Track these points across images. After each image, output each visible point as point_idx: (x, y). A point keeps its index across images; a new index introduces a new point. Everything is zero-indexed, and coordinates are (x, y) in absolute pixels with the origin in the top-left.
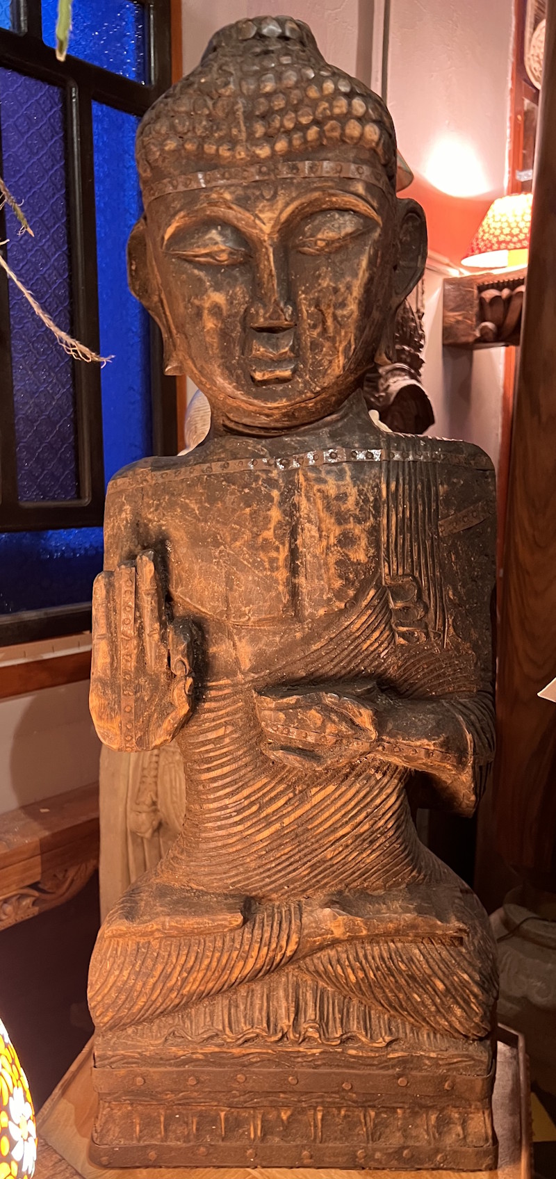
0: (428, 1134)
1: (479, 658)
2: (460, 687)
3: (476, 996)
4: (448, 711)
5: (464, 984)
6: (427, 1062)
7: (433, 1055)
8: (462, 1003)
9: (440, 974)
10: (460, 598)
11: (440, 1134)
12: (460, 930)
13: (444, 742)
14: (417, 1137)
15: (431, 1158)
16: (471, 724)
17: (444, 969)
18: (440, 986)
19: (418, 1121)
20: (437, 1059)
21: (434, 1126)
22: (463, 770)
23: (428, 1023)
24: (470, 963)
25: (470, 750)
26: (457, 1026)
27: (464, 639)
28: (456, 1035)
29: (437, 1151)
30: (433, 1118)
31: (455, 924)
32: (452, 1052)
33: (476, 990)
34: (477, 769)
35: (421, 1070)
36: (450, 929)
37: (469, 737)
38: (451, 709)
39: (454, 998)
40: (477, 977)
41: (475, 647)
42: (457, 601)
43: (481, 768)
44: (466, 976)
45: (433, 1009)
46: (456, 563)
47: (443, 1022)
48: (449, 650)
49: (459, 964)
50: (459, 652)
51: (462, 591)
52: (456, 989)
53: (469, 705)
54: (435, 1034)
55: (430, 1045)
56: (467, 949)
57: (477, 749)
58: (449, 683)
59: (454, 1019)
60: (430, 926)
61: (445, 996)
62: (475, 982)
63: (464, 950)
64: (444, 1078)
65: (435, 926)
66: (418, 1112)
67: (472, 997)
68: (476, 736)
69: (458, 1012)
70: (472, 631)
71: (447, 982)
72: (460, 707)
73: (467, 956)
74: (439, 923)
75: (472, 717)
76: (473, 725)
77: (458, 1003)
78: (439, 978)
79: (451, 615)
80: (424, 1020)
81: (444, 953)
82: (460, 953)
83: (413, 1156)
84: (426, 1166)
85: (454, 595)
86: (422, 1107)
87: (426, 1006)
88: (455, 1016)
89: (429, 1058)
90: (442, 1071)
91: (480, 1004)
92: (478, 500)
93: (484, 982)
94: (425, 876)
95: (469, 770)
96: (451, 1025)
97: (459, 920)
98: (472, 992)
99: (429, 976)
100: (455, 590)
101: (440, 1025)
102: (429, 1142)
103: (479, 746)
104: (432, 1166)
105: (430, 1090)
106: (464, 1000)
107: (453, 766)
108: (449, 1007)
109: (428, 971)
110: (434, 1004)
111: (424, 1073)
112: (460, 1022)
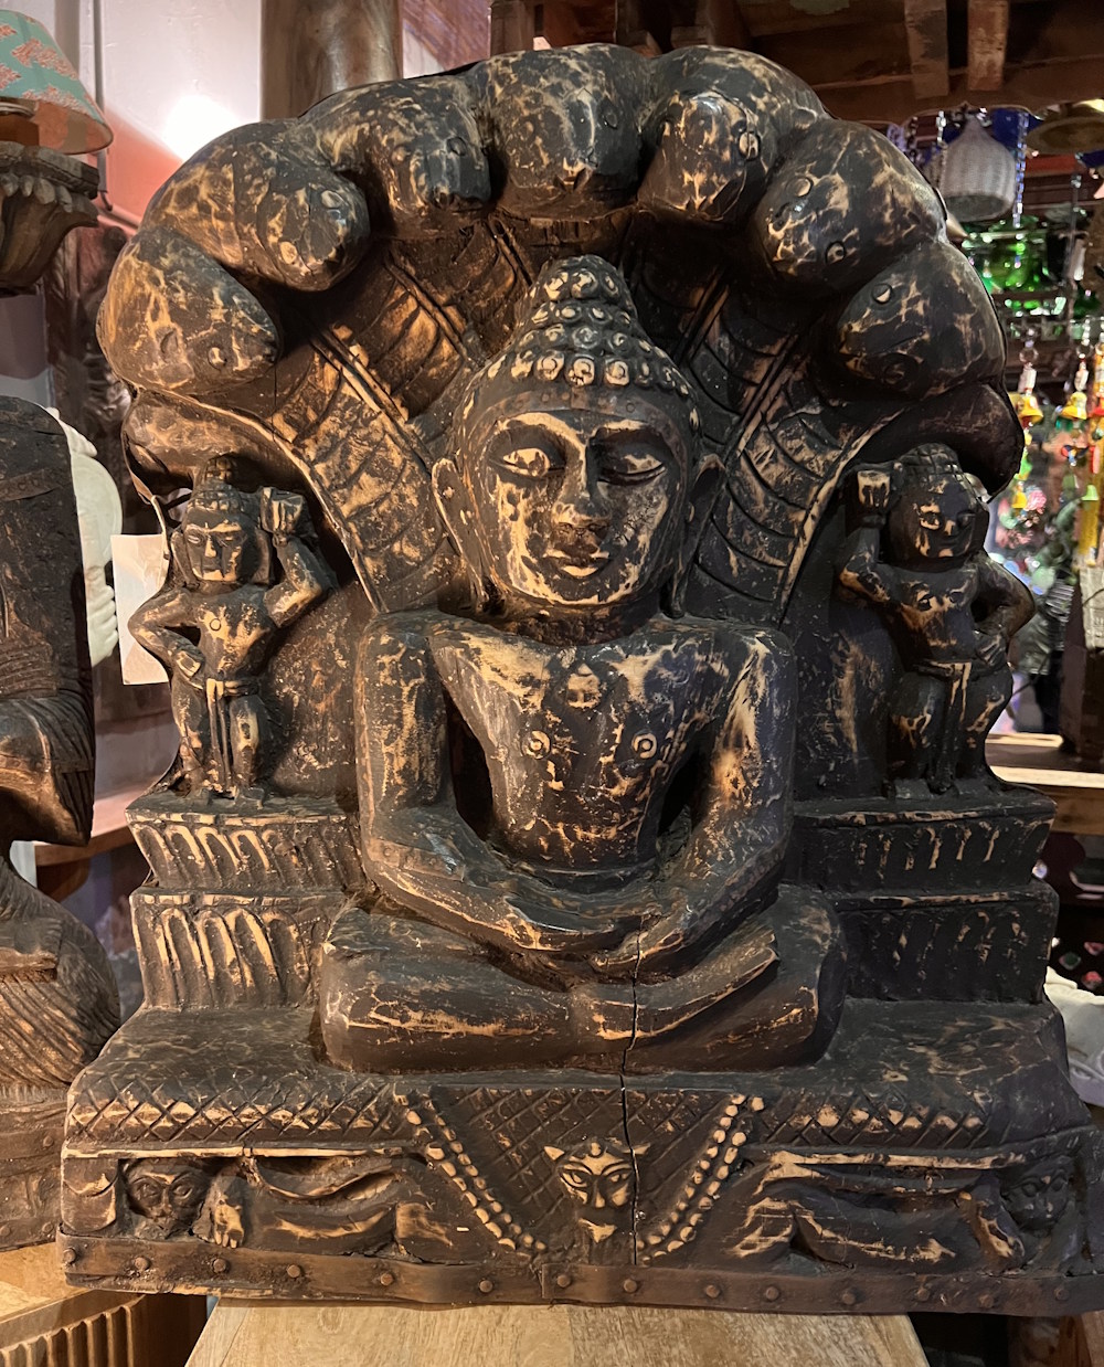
0: (30, 1203)
1: (56, 651)
2: (33, 684)
3: (73, 1034)
4: (18, 711)
5: (57, 1022)
6: (19, 1119)
7: (25, 1110)
8: (56, 1044)
9: (26, 1013)
10: (24, 580)
11: (44, 1201)
12: (46, 959)
13: (9, 744)
14: (17, 1209)
15: (34, 1230)
16: (46, 725)
17: (31, 1008)
18: (27, 1028)
19: (16, 1191)
20: (31, 1113)
21: (35, 1193)
22: (42, 779)
23: (17, 1074)
24: (65, 999)
25: (46, 754)
26: (53, 1071)
27: (32, 626)
28: (56, 1083)
29: (41, 1221)
30: (34, 1184)
31: (39, 953)
32: (49, 1103)
33: (72, 1026)
34: (59, 777)
35: (13, 1129)
36: (32, 960)
37: (43, 739)
38: (23, 709)
39: (46, 1038)
40: (74, 1013)
41: (49, 637)
42: (18, 582)
43: (65, 775)
44: (58, 1013)
45: (21, 1056)
46: (13, 538)
47: (35, 1070)
48: (13, 640)
49: (50, 1000)
50: (27, 642)
51: (26, 572)
52: (48, 1030)
53: (47, 706)
54: (29, 1087)
55: (22, 1098)
56: (61, 983)
57: (55, 752)
58: (19, 680)
59: (48, 1064)
60: (8, 960)
61: (35, 1039)
62: (74, 1019)
63: (57, 985)
64: (42, 1134)
65: (13, 959)
66: (15, 1181)
67: (67, 1035)
68: (53, 738)
69: (53, 1055)
70: (44, 619)
71: (35, 1022)
72: (34, 707)
73: (62, 991)
74: (18, 954)
75: (49, 717)
76: (49, 725)
77: (52, 1045)
78: (25, 1019)
79: (12, 598)
80: (12, 1070)
81: (31, 990)
82: (53, 988)
83: (11, 1232)
84: (29, 1240)
85: (13, 574)
86: (18, 1173)
87: (11, 1055)
88: (50, 1061)
89: (21, 1114)
90: (40, 1125)
91: (78, 1042)
92: (39, 466)
93: (83, 1018)
94: (13, 910)
95: (48, 778)
96: (45, 1072)
97: (44, 949)
98: (67, 1030)
99: (12, 1018)
100: (15, 570)
101: (32, 1074)
102: (31, 1212)
103: (59, 750)
104: (37, 1239)
105: (24, 1151)
106: (59, 1040)
107: (26, 773)
108: (41, 1051)
109: (11, 1013)
110: (22, 1049)
111: (16, 1133)
112: (56, 1067)
